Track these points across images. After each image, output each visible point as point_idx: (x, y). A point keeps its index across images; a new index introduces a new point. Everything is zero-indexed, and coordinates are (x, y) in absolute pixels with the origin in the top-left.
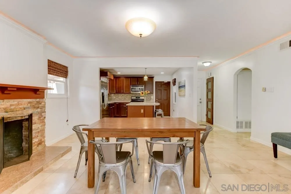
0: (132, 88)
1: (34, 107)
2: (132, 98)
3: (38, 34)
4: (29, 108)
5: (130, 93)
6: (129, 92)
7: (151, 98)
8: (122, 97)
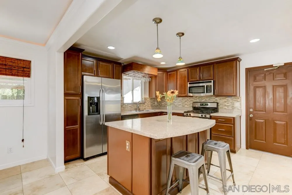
2: (194, 106)
5: (188, 96)
6: (186, 95)
7: (235, 106)
8: (179, 104)
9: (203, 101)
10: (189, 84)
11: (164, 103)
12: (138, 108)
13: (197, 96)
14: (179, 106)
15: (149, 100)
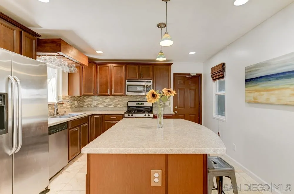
0: (128, 85)
2: (129, 105)
5: (125, 95)
6: (123, 93)
7: (166, 105)
8: (109, 103)
9: (138, 100)
10: (128, 81)
11: (87, 103)
12: (57, 111)
13: (132, 95)
14: (109, 106)
15: (68, 98)
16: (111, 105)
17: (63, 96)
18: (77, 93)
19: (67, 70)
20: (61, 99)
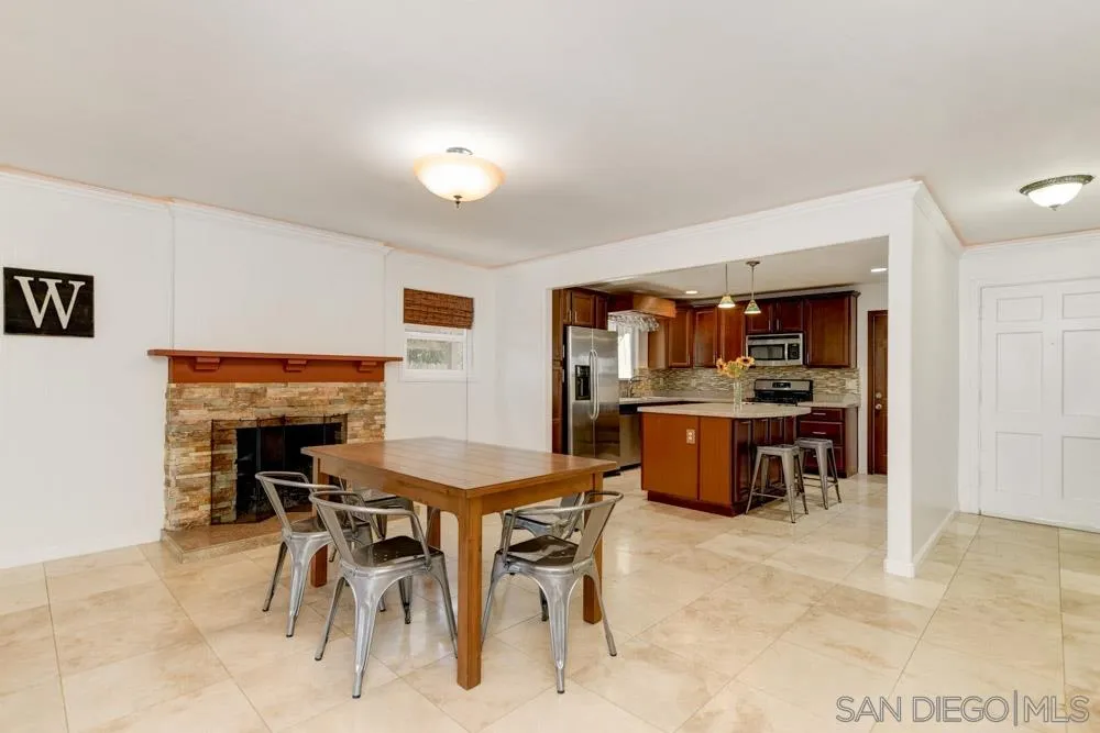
1: (353, 400)
2: (759, 387)
3: (366, 238)
4: (340, 401)
7: (847, 388)
9: (779, 376)
10: (750, 339)
12: (631, 392)
16: (722, 386)
17: (640, 369)
18: (661, 365)
19: (644, 327)
20: (637, 373)
